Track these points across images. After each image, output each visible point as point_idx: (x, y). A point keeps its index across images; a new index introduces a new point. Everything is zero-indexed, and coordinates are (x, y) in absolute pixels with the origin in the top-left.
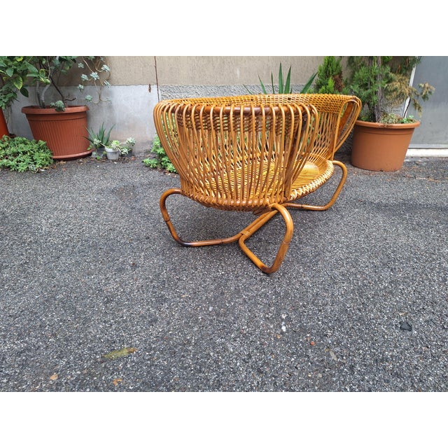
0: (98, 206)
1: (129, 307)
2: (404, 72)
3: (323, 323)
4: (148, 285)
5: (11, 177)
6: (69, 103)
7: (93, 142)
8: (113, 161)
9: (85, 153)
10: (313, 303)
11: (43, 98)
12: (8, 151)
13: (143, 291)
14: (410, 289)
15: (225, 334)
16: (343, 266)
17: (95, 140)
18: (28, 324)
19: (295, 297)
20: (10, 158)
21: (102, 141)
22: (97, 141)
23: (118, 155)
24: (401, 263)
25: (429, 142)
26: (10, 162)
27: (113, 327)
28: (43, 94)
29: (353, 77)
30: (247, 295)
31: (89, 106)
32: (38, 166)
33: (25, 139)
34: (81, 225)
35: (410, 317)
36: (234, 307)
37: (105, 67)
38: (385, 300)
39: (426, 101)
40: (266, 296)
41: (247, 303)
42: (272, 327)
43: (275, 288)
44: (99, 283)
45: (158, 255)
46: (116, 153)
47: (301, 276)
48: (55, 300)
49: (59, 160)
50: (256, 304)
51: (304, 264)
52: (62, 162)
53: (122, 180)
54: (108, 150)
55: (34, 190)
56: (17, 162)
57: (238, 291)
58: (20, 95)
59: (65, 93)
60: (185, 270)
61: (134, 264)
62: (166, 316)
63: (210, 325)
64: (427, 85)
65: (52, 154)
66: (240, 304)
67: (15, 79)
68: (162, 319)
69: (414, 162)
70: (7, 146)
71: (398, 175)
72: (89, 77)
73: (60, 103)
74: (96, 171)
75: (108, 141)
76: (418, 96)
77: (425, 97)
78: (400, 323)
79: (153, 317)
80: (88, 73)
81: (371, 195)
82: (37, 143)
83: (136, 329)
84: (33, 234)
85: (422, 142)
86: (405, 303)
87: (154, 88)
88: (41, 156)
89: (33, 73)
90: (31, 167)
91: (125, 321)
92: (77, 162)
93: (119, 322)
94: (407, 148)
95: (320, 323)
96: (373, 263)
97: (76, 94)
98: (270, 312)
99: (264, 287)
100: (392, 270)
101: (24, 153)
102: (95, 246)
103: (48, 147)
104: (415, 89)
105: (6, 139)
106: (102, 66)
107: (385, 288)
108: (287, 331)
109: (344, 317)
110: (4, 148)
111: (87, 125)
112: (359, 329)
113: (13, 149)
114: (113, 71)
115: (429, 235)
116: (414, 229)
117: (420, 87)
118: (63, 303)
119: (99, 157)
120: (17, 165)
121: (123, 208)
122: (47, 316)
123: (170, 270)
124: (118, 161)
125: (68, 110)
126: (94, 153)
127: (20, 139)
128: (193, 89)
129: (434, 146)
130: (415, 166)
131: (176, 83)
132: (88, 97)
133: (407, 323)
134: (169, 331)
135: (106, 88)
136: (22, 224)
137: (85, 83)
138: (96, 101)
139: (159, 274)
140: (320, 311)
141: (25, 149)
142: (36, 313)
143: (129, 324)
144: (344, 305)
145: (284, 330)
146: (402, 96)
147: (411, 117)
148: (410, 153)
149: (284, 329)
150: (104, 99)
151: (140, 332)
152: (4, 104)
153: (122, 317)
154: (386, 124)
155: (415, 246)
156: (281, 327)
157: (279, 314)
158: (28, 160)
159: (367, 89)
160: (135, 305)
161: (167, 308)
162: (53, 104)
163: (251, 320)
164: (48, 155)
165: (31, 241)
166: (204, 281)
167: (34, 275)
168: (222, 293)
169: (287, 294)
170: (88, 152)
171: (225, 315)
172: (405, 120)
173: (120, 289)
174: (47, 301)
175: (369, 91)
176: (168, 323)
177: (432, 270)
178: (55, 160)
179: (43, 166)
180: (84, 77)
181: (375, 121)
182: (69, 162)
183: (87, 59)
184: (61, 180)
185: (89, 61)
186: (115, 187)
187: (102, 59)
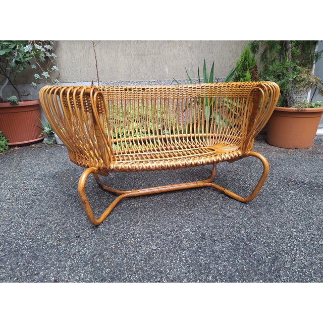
2: (308, 66)
6: (24, 98)
7: (44, 129)
8: (61, 145)
9: (38, 139)
21: (52, 129)
22: (47, 129)
28: (1, 91)
34: (11, 220)
37: (55, 67)
49: (14, 146)
52: (16, 148)
54: (57, 136)
59: (21, 88)
65: (8, 141)
69: (320, 139)
71: (312, 153)
72: (41, 76)
73: (14, 98)
74: (44, 155)
80: (40, 73)
87: (96, 83)
92: (29, 147)
97: (31, 91)
103: (4, 135)
106: (52, 65)
111: (40, 116)
114: (62, 71)
119: (49, 143)
121: (60, 195)
125: (22, 103)
126: (45, 139)
131: (115, 80)
137: (37, 81)
147: (318, 102)
154: (301, 109)
162: (9, 99)
164: (3, 143)
170: (41, 139)
172: (313, 104)
178: (10, 146)
180: (37, 76)
181: (287, 106)
182: (23, 148)
183: (39, 61)
184: (10, 166)
185: (41, 63)
186: (57, 171)
187: (52, 61)
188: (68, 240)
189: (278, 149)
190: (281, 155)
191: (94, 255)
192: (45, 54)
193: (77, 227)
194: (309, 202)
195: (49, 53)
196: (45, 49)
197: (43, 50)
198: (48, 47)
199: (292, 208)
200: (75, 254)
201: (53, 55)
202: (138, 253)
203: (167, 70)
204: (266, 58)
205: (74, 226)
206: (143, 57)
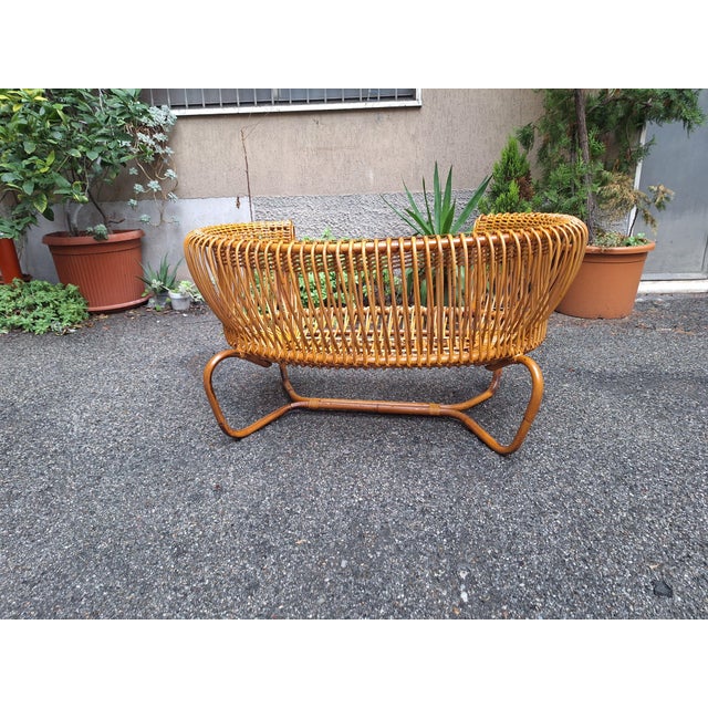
0: (160, 389)
1: (214, 563)
2: (625, 168)
3: (527, 585)
4: (242, 524)
5: (23, 343)
6: (114, 226)
7: (150, 284)
8: (181, 312)
9: (138, 301)
10: (509, 550)
11: (74, 221)
12: (20, 303)
13: (234, 534)
14: (663, 521)
15: (370, 608)
16: (552, 483)
17: (154, 281)
18: (53, 596)
19: (480, 539)
20: (23, 312)
21: (165, 282)
22: (156, 284)
23: (188, 302)
24: (646, 476)
25: (671, 270)
26: (23, 319)
27: (190, 598)
28: (76, 215)
29: (547, 177)
30: (402, 539)
31: (146, 230)
32: (65, 324)
33: (46, 283)
34: (134, 421)
35: (668, 571)
36: (381, 560)
37: (170, 171)
38: (625, 542)
39: (663, 211)
40: (433, 540)
41: (402, 552)
42: (445, 594)
43: (446, 524)
44: (164, 521)
45: (256, 470)
46: (186, 299)
47: (487, 502)
48: (96, 552)
49: (98, 313)
50: (417, 553)
51: (490, 482)
52: (102, 317)
53: (195, 343)
54: (174, 295)
55: (60, 364)
56: (34, 318)
57: (386, 533)
58: (41, 219)
59: (108, 209)
60: (300, 495)
61: (218, 486)
62: (273, 579)
63: (344, 592)
64: (662, 188)
65: (87, 304)
66: (391, 555)
67: (36, 198)
68: (267, 584)
69: (651, 302)
70: (20, 295)
71: (627, 325)
72: (146, 188)
73: (101, 228)
74: (155, 328)
75: (173, 281)
76: (649, 204)
77: (660, 206)
78: (652, 583)
79: (252, 580)
80: (144, 182)
81: (588, 359)
82: (64, 288)
83: (226, 602)
84: (60, 438)
85: (661, 271)
86: (657, 547)
87: (244, 201)
88: (71, 309)
89: (63, 188)
90: (54, 326)
91: (207, 588)
92: (125, 315)
93: (198, 590)
94: (638, 281)
95: (522, 585)
96: (600, 476)
97: (125, 213)
98: (441, 568)
99: (428, 524)
100: (631, 488)
101: (45, 305)
102: (156, 457)
103: (81, 293)
104: (643, 194)
105: (17, 284)
106: (164, 171)
107: (623, 520)
108: (471, 602)
109: (561, 574)
110: (14, 299)
111: (141, 259)
112: (587, 595)
113: (28, 300)
114: (182, 177)
115: (685, 426)
116: (660, 416)
117: (651, 190)
118: (109, 557)
119: (159, 307)
120: (34, 324)
122: (83, 581)
123: (276, 496)
124: (188, 311)
125: (113, 237)
126: (152, 301)
127: (40, 283)
128: (303, 201)
129: (679, 276)
130: (653, 308)
131: (277, 193)
132: (144, 217)
133: (664, 583)
134: (279, 604)
135: (171, 203)
136: (41, 421)
137: (139, 197)
138: (156, 222)
139: (259, 504)
140: (521, 564)
141: (46, 299)
142: (65, 576)
143: (214, 592)
144: (559, 553)
145: (466, 600)
146: (624, 205)
147: (640, 235)
148: (644, 287)
149: (464, 596)
150: (167, 218)
151: (232, 607)
152: (17, 233)
153: (203, 580)
154: (604, 248)
155: (665, 445)
156: (459, 594)
157: (454, 572)
158: (51, 315)
159: (570, 196)
160: (221, 558)
161: (274, 564)
162: (90, 229)
163: (410, 582)
164: (81, 307)
165: (56, 451)
166: (330, 514)
167: (60, 508)
168: (361, 536)
169: (465, 535)
170: (143, 300)
171: (367, 574)
172: (631, 240)
173: (197, 530)
174: (82, 554)
175: (573, 199)
176: (277, 591)
177: (696, 486)
178: (92, 314)
179: (73, 323)
180: (138, 187)
182: (113, 316)
183: (142, 162)
184: (102, 347)
185: (146, 165)
186: (184, 354)
187: (166, 161)
190: (570, 330)
191: (265, 461)
192: (154, 149)
195: (160, 148)
196: (155, 140)
197: (151, 142)
198: (159, 137)
199: (557, 407)
201: (168, 150)
202: (325, 457)
203: (371, 176)
204: (546, 156)
206: (329, 152)
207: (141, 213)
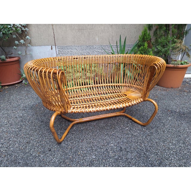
2: (181, 38)
6: (9, 56)
7: (22, 76)
9: (19, 81)
22: (24, 76)
29: (156, 40)
31: (20, 56)
37: (28, 37)
49: (5, 86)
52: (6, 87)
59: (7, 50)
71: (181, 91)
72: (19, 42)
73: (3, 57)
74: (24, 92)
87: (54, 47)
92: (14, 87)
97: (13, 51)
104: (187, 47)
106: (26, 37)
111: (20, 67)
114: (32, 39)
119: (26, 83)
121: (36, 121)
125: (8, 60)
126: (24, 81)
128: (74, 47)
131: (66, 44)
132: (20, 52)
135: (29, 48)
137: (17, 45)
138: (24, 54)
147: (186, 61)
150: (28, 53)
170: (21, 81)
178: (2, 86)
180: (17, 42)
181: (168, 63)
182: (10, 87)
183: (17, 33)
184: (4, 100)
185: (19, 34)
187: (26, 33)
188: (44, 152)
189: (161, 88)
190: (164, 93)
191: (61, 163)
192: (21, 29)
193: (49, 143)
194: (179, 125)
195: (23, 28)
199: (169, 129)
200: (49, 162)
201: (26, 29)
203: (97, 39)
204: (157, 33)
205: (47, 143)
206: (83, 30)
207: (19, 51)
